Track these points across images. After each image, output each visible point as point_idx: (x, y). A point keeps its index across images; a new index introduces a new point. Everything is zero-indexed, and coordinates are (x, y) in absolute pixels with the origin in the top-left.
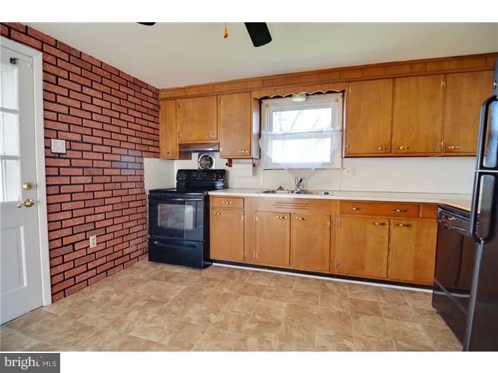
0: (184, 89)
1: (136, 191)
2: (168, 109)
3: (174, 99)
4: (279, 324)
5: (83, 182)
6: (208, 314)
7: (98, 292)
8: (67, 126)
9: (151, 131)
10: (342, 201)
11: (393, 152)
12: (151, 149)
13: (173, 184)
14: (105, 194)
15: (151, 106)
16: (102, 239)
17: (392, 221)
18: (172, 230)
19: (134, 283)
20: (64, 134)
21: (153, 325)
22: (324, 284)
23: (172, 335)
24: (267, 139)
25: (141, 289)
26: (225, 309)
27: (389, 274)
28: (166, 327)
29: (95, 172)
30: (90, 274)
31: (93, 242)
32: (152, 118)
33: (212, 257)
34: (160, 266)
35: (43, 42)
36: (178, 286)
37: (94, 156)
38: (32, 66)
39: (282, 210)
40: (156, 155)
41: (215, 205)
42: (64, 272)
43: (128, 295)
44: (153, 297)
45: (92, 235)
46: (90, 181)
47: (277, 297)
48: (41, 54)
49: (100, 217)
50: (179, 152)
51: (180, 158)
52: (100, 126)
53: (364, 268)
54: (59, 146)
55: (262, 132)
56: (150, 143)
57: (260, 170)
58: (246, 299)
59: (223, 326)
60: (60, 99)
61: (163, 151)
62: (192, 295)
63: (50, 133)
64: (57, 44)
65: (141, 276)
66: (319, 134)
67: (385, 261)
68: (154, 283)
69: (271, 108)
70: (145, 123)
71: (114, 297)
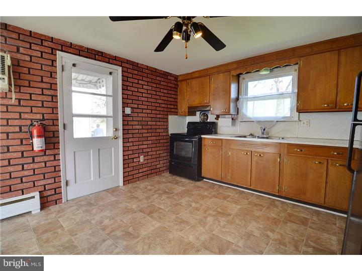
0: (191, 73)
1: (164, 134)
2: (183, 86)
3: (186, 80)
4: (230, 215)
5: (138, 128)
6: (192, 202)
7: (142, 184)
8: (131, 101)
9: (173, 100)
10: (289, 144)
11: (338, 107)
12: (173, 110)
13: (185, 131)
14: (148, 135)
15: (173, 86)
16: (146, 158)
17: (329, 161)
18: (184, 157)
19: (159, 183)
20: (130, 105)
21: (163, 202)
22: (274, 202)
23: (171, 207)
24: (243, 101)
25: (162, 186)
26: (202, 202)
27: (326, 201)
28: (169, 204)
29: (144, 123)
30: (140, 175)
31: (142, 159)
32: (173, 93)
33: (203, 175)
34: (174, 177)
35: (122, 62)
36: (181, 188)
37: (144, 115)
38: (118, 74)
39: (246, 149)
40: (176, 113)
41: (206, 144)
42: (129, 172)
43: (155, 187)
44: (167, 190)
45: (142, 155)
46: (141, 128)
47: (236, 202)
48: (121, 68)
49: (146, 146)
50: (188, 111)
51: (189, 115)
52: (146, 99)
53: (305, 194)
54: (128, 111)
55: (240, 97)
56: (172, 107)
57: (238, 122)
58: (216, 200)
59: (197, 209)
60: (129, 88)
61: (180, 111)
62: (187, 193)
63: (125, 105)
64: (128, 62)
65: (164, 180)
66: (281, 96)
67: (323, 191)
68: (169, 184)
69: (247, 80)
70: (170, 96)
71: (149, 187)
